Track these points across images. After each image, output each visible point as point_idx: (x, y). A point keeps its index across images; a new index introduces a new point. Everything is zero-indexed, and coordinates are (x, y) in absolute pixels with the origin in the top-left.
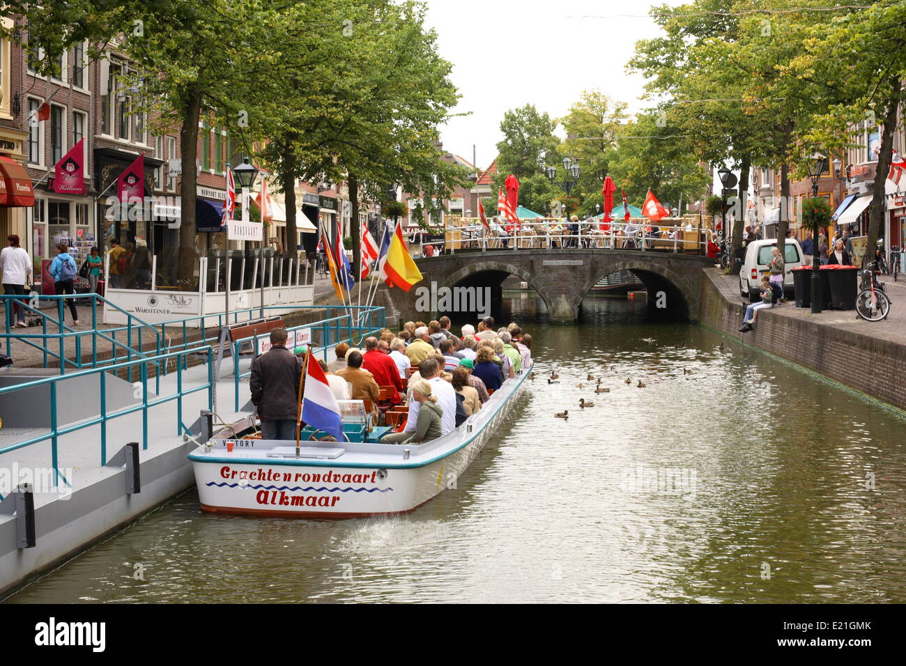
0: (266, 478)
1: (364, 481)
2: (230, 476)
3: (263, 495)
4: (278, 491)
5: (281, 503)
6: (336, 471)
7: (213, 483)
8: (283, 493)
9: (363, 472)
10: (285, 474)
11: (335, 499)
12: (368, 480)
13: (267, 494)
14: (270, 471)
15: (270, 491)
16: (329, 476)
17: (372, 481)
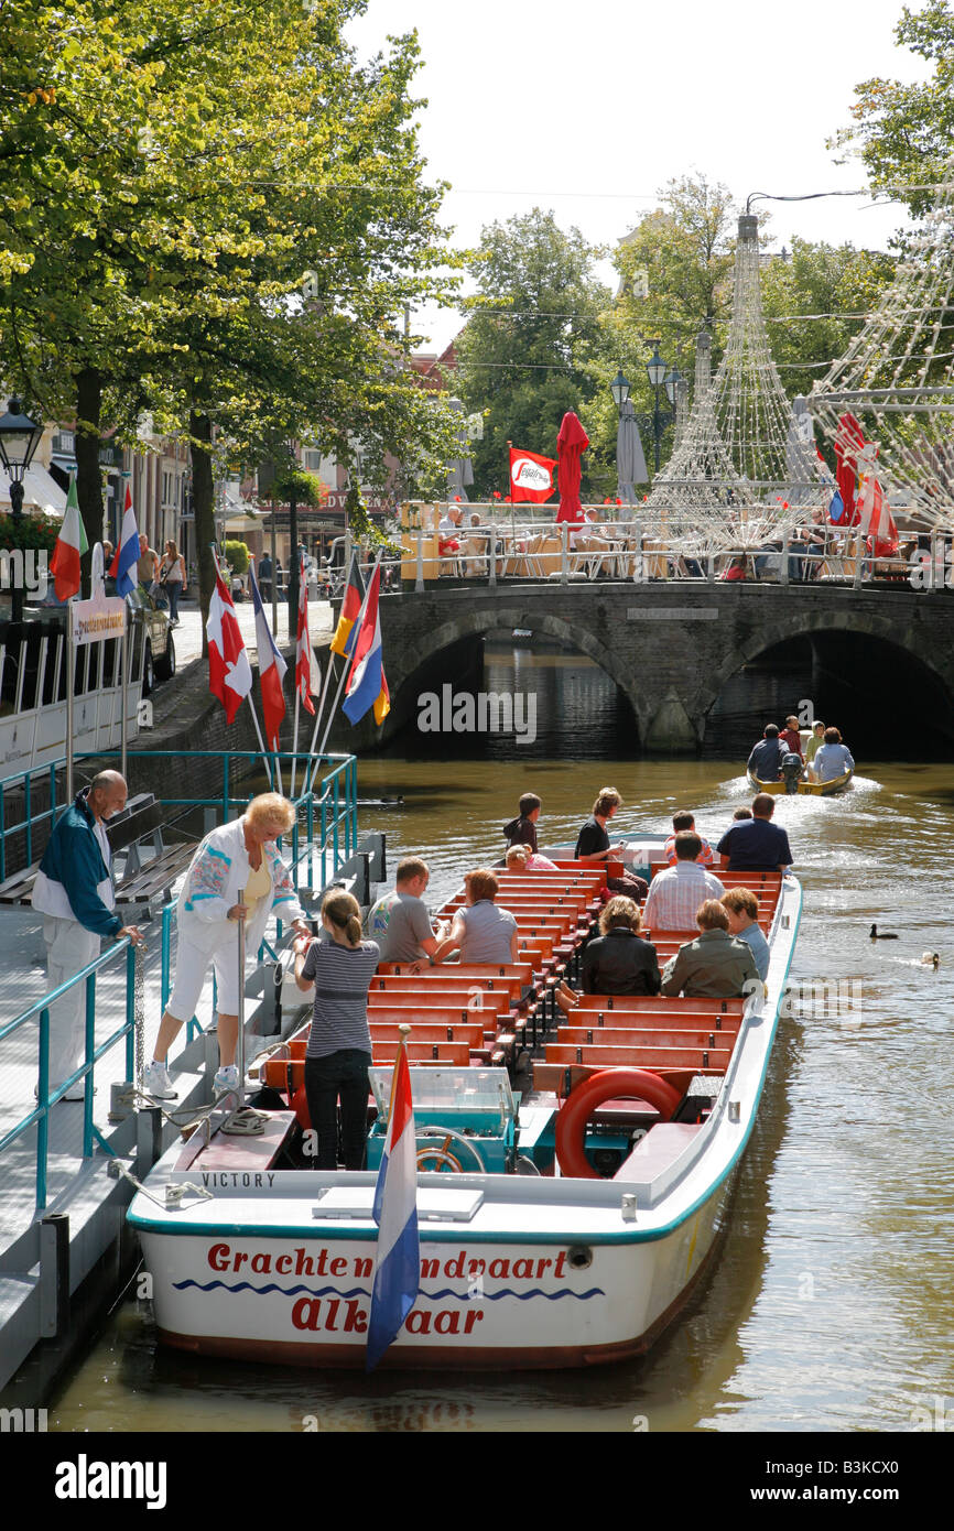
0: (315, 1269)
1: (540, 1275)
2: (231, 1267)
3: (306, 1310)
4: (342, 1300)
5: (348, 1328)
6: (474, 1252)
7: (189, 1283)
8: (353, 1305)
9: (536, 1253)
10: (358, 1261)
11: (473, 1316)
12: (549, 1271)
13: (315, 1306)
14: (324, 1252)
15: (324, 1299)
16: (460, 1265)
17: (558, 1274)
